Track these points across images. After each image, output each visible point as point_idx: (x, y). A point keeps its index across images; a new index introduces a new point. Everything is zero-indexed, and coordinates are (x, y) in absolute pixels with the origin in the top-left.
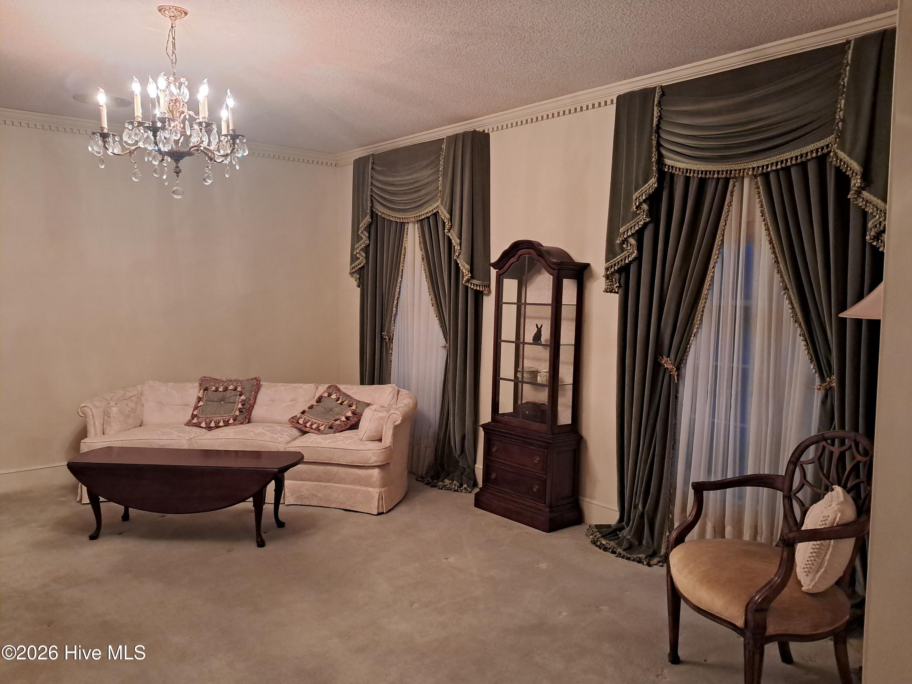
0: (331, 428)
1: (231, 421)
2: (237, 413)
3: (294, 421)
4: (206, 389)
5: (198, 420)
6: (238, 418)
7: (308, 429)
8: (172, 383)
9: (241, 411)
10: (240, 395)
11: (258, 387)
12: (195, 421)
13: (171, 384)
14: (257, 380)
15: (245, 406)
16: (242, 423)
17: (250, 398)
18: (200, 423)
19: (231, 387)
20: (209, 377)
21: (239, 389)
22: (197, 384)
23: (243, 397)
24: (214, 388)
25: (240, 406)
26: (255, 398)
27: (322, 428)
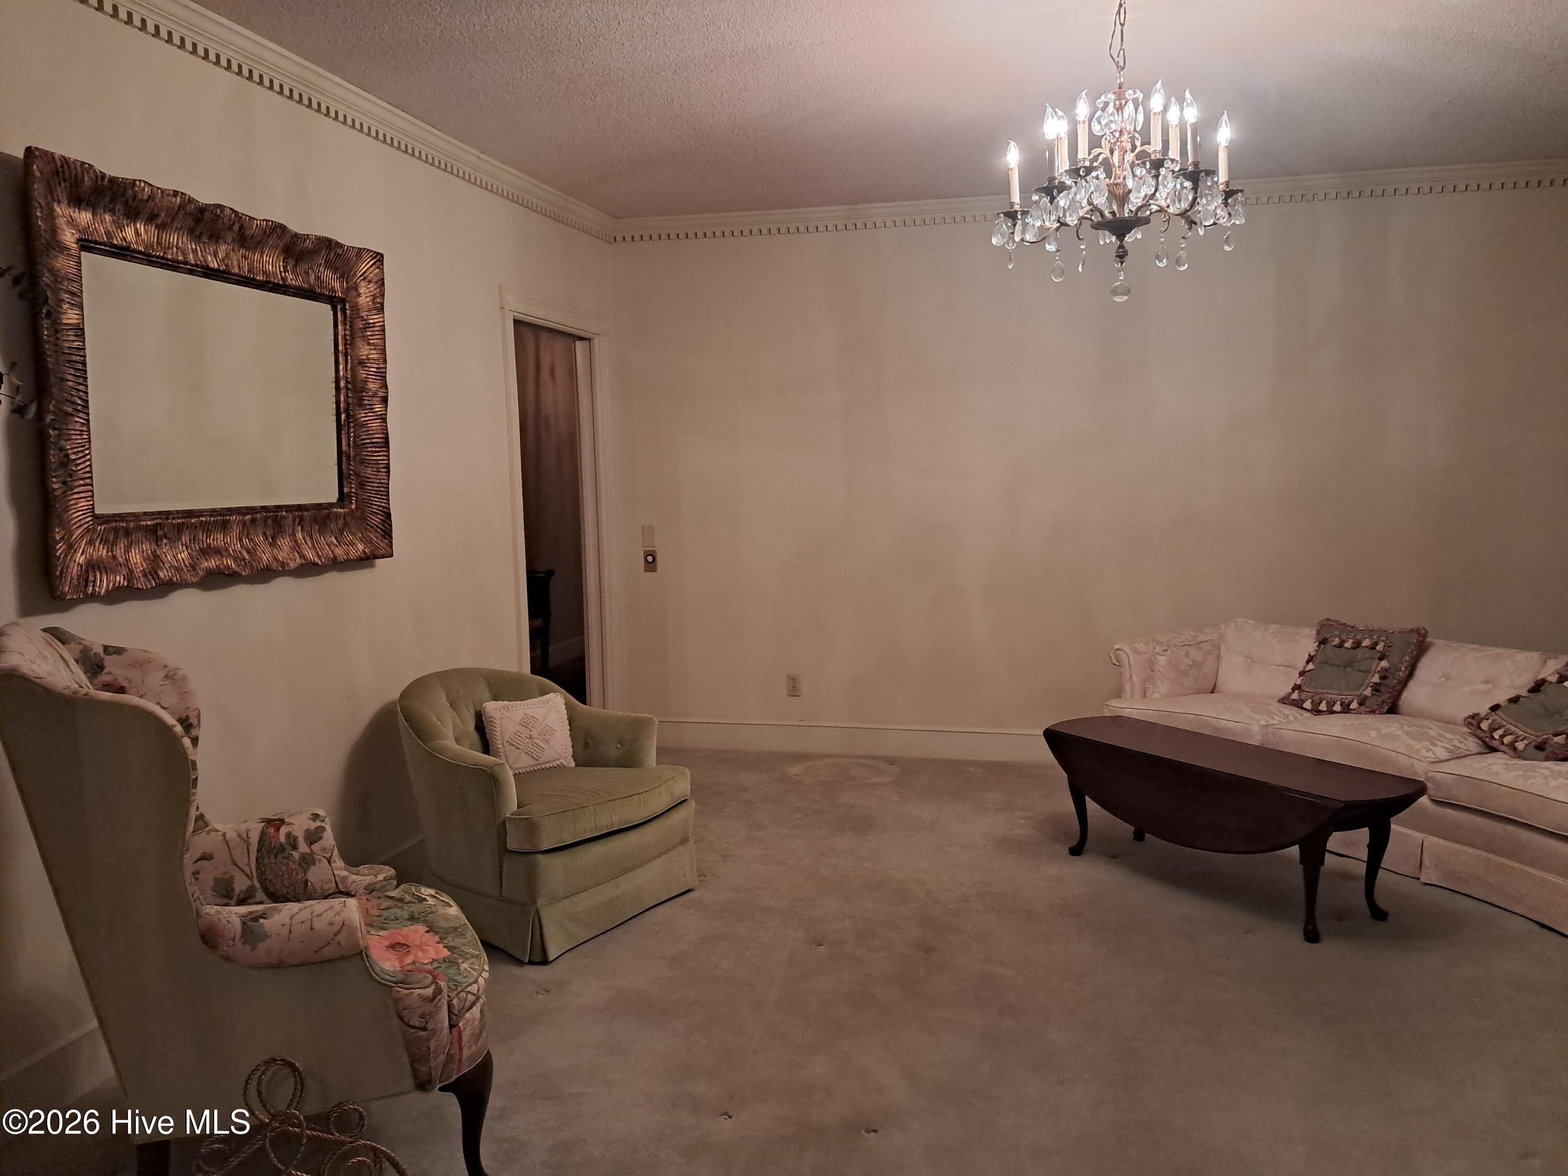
0: (1540, 747)
1: (1354, 705)
2: (1368, 692)
3: (1472, 723)
4: (1323, 641)
5: (1299, 696)
6: (1368, 703)
7: (1495, 743)
8: (1275, 626)
9: (1375, 688)
10: (1381, 659)
11: (1421, 649)
12: (1295, 696)
13: (1273, 628)
14: (1419, 634)
15: (1387, 681)
16: (1373, 712)
17: (1400, 668)
18: (1304, 701)
19: (1366, 643)
20: (1336, 621)
21: (1380, 647)
23: (1384, 664)
24: (1337, 641)
25: (1376, 679)
26: (1412, 668)
27: (1521, 745)
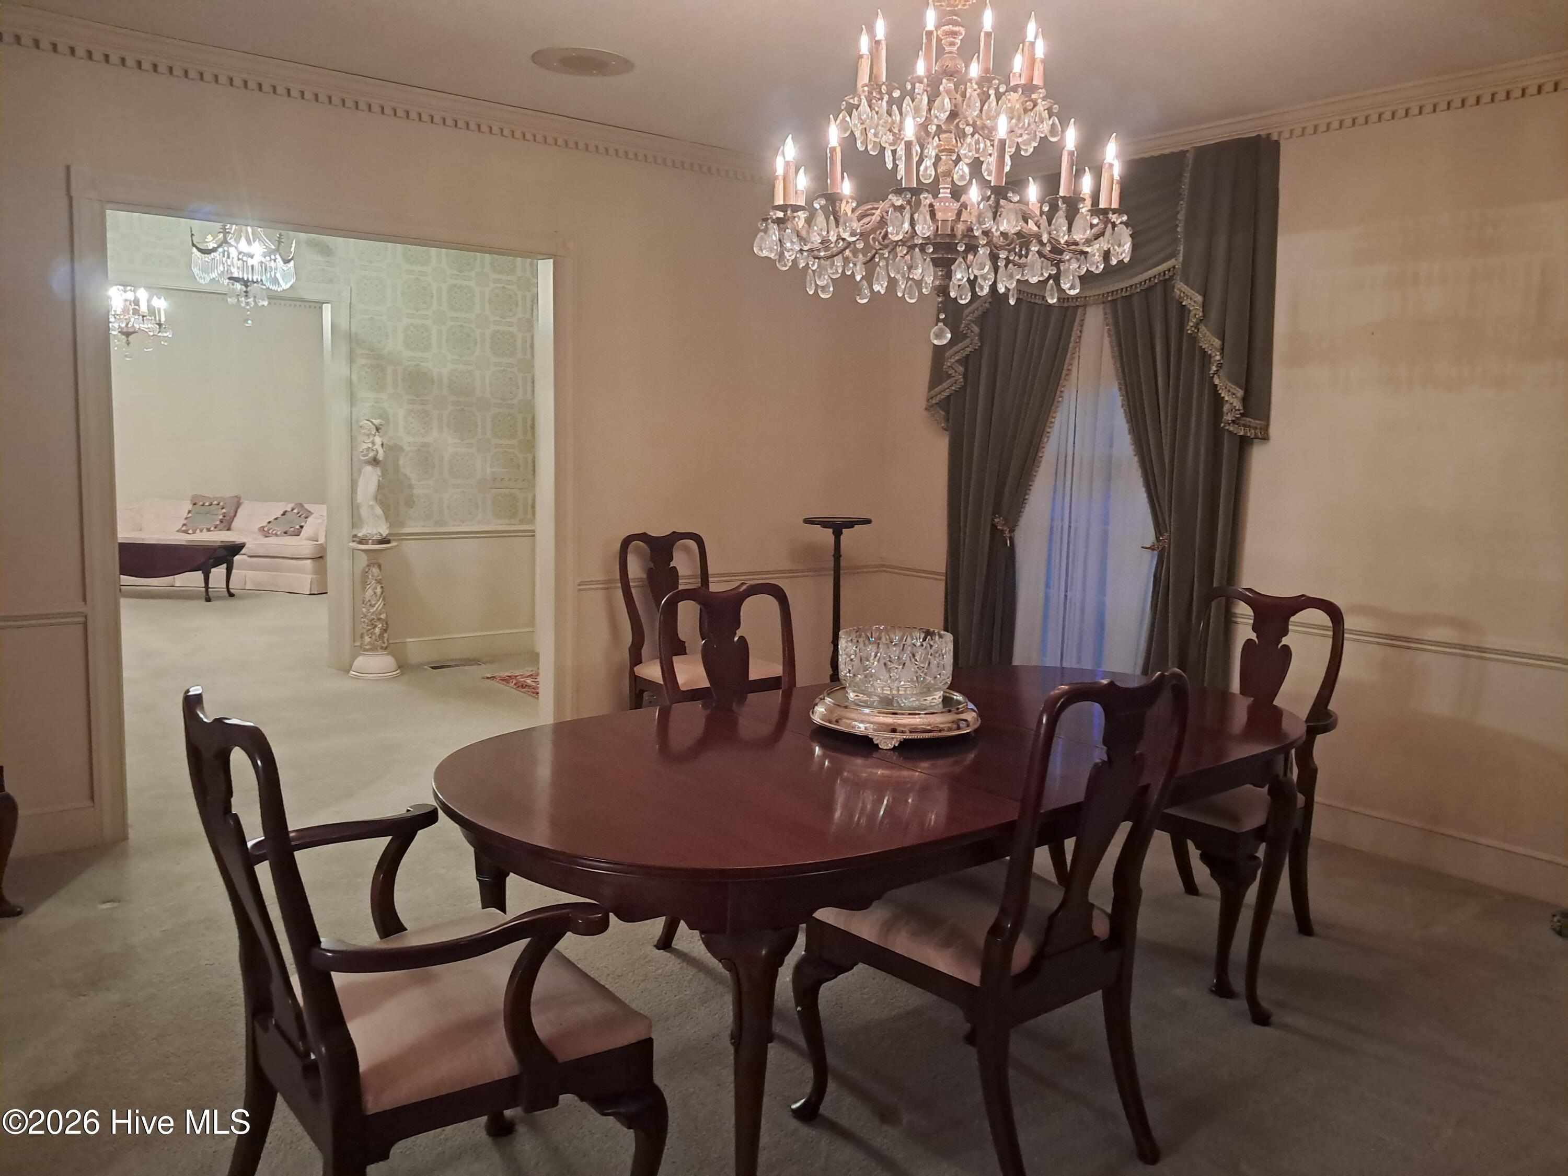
0: (285, 533)
1: (212, 529)
2: (218, 523)
3: (262, 529)
4: (195, 504)
5: (186, 528)
6: (219, 527)
7: (270, 535)
8: (170, 500)
9: (221, 521)
10: (222, 509)
11: (238, 505)
12: (184, 528)
13: (167, 502)
14: (237, 498)
15: (225, 518)
16: (220, 530)
17: (231, 513)
18: (188, 530)
19: (215, 502)
20: (199, 495)
21: (221, 504)
22: (189, 502)
23: (224, 511)
24: (201, 503)
25: (221, 517)
26: (236, 512)
27: (279, 533)
